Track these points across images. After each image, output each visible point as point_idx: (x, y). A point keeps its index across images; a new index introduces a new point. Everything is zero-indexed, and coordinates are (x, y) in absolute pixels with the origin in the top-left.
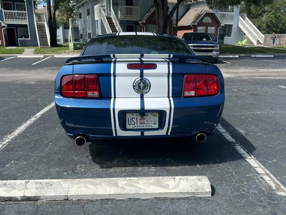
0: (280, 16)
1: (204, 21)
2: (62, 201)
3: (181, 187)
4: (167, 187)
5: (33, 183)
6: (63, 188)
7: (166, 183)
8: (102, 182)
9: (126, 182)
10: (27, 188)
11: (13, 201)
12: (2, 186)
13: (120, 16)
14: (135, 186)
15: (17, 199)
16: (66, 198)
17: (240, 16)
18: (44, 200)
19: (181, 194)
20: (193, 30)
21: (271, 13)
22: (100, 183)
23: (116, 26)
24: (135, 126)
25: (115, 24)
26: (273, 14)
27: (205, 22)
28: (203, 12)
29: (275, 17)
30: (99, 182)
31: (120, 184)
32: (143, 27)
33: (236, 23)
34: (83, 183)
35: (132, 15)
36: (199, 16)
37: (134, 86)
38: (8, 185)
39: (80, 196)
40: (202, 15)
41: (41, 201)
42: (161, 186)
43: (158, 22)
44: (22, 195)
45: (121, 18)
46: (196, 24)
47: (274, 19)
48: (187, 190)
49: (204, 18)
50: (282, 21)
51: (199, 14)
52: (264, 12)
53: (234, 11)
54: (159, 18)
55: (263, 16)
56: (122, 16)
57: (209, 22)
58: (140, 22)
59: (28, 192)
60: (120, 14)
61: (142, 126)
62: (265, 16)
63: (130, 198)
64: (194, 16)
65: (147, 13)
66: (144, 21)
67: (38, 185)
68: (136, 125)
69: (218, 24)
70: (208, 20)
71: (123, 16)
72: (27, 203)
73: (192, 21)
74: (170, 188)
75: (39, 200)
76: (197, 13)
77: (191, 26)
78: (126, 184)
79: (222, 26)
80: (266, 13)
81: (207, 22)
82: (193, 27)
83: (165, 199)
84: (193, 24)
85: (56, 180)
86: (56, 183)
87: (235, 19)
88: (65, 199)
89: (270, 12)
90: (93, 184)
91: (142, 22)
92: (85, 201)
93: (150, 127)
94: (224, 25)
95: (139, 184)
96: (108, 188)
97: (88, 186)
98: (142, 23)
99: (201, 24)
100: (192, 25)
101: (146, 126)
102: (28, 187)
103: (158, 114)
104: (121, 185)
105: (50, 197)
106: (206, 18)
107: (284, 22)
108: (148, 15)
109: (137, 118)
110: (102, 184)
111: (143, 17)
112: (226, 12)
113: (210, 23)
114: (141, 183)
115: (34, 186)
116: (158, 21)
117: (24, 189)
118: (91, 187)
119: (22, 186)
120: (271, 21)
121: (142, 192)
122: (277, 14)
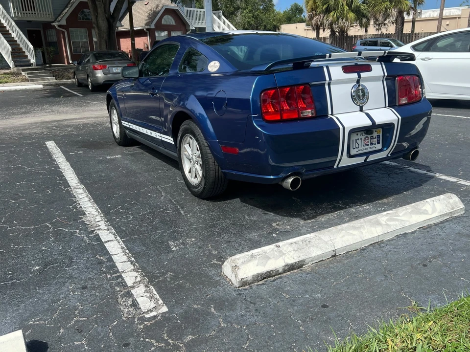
0: (258, 15)
1: (163, 22)
2: (330, 259)
3: (438, 210)
4: (425, 212)
5: (287, 246)
6: (326, 243)
7: (424, 208)
8: (363, 224)
9: (387, 218)
10: (284, 254)
11: (272, 277)
12: (250, 260)
13: (15, 13)
14: (398, 220)
15: (278, 271)
16: (334, 254)
17: (214, 14)
18: (309, 264)
19: (441, 217)
20: (148, 37)
21: (247, 10)
22: (361, 226)
23: (10, 32)
24: (359, 150)
25: (8, 28)
26: (250, 11)
27: (165, 23)
28: (160, 8)
29: (253, 17)
30: (360, 224)
31: (382, 221)
32: (63, 33)
33: (210, 25)
34: (343, 230)
35: (35, 11)
36: (155, 14)
37: (352, 97)
38: (258, 257)
39: (348, 247)
40: (159, 12)
41: (306, 265)
42: (421, 213)
43: (97, 23)
44: (284, 264)
45: (17, 17)
46: (153, 26)
47: (252, 20)
48: (446, 211)
49: (163, 17)
50: (263, 22)
51: (154, 12)
52: (238, 8)
53: (205, 7)
54: (97, 16)
55: (236, 16)
56: (18, 13)
57: (172, 24)
58: (56, 24)
59: (288, 258)
60: (14, 9)
61: (366, 149)
62: (239, 14)
63: (397, 235)
64: (147, 14)
65: (66, 7)
66: (64, 23)
67: (295, 246)
68: (360, 148)
69: (185, 27)
70: (169, 20)
71: (21, 13)
72: (292, 273)
73: (145, 22)
74: (430, 212)
75: (303, 265)
76: (149, 9)
77: (145, 30)
78: (388, 220)
79: (191, 30)
80: (240, 10)
81: (168, 24)
82: (147, 31)
83: (429, 227)
84: (147, 27)
85: (312, 235)
86: (314, 238)
87: (208, 19)
88: (333, 256)
89: (245, 9)
90: (355, 228)
91: (59, 24)
92: (355, 252)
93: (374, 149)
94: (194, 28)
95: (400, 216)
96: (373, 229)
97: (351, 232)
98: (59, 26)
99: (160, 27)
100: (147, 29)
101: (370, 148)
102: (284, 252)
103: (381, 130)
104: (384, 223)
105: (316, 258)
106: (166, 17)
107: (265, 24)
108: (68, 11)
109: (361, 139)
110: (363, 226)
111: (60, 15)
112: (191, 7)
113: (173, 26)
114: (401, 215)
115: (290, 248)
116: (97, 21)
117: (280, 256)
118: (355, 232)
119: (276, 253)
120: (248, 22)
121: (407, 224)
122: (255, 12)
